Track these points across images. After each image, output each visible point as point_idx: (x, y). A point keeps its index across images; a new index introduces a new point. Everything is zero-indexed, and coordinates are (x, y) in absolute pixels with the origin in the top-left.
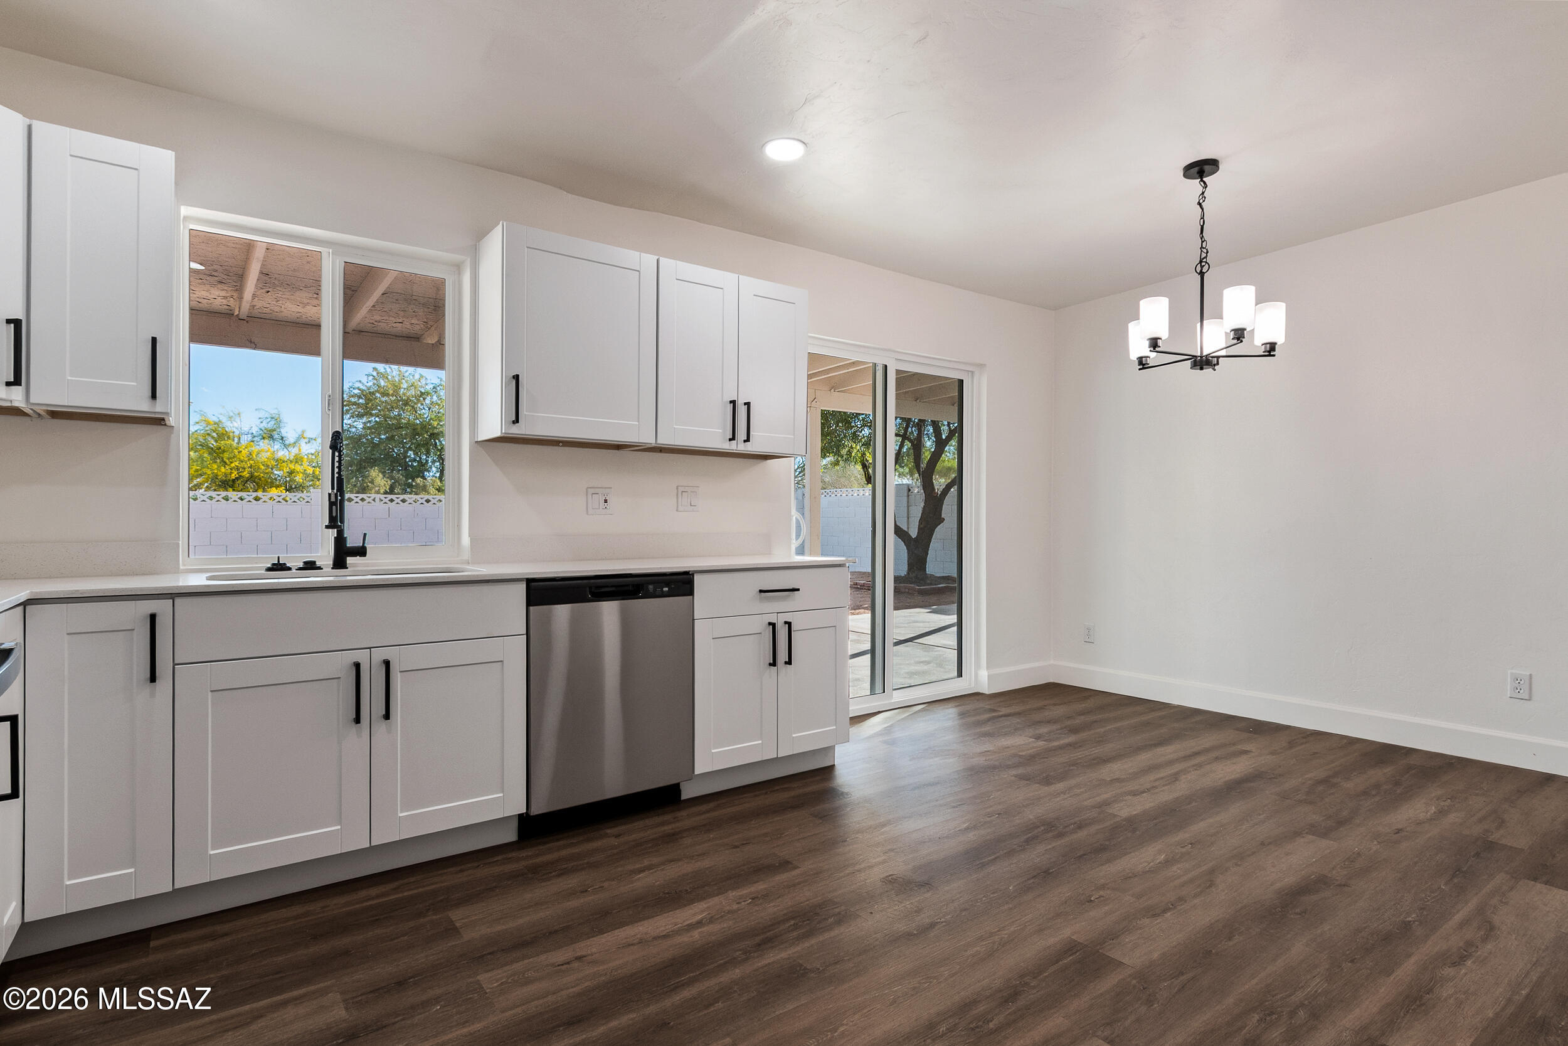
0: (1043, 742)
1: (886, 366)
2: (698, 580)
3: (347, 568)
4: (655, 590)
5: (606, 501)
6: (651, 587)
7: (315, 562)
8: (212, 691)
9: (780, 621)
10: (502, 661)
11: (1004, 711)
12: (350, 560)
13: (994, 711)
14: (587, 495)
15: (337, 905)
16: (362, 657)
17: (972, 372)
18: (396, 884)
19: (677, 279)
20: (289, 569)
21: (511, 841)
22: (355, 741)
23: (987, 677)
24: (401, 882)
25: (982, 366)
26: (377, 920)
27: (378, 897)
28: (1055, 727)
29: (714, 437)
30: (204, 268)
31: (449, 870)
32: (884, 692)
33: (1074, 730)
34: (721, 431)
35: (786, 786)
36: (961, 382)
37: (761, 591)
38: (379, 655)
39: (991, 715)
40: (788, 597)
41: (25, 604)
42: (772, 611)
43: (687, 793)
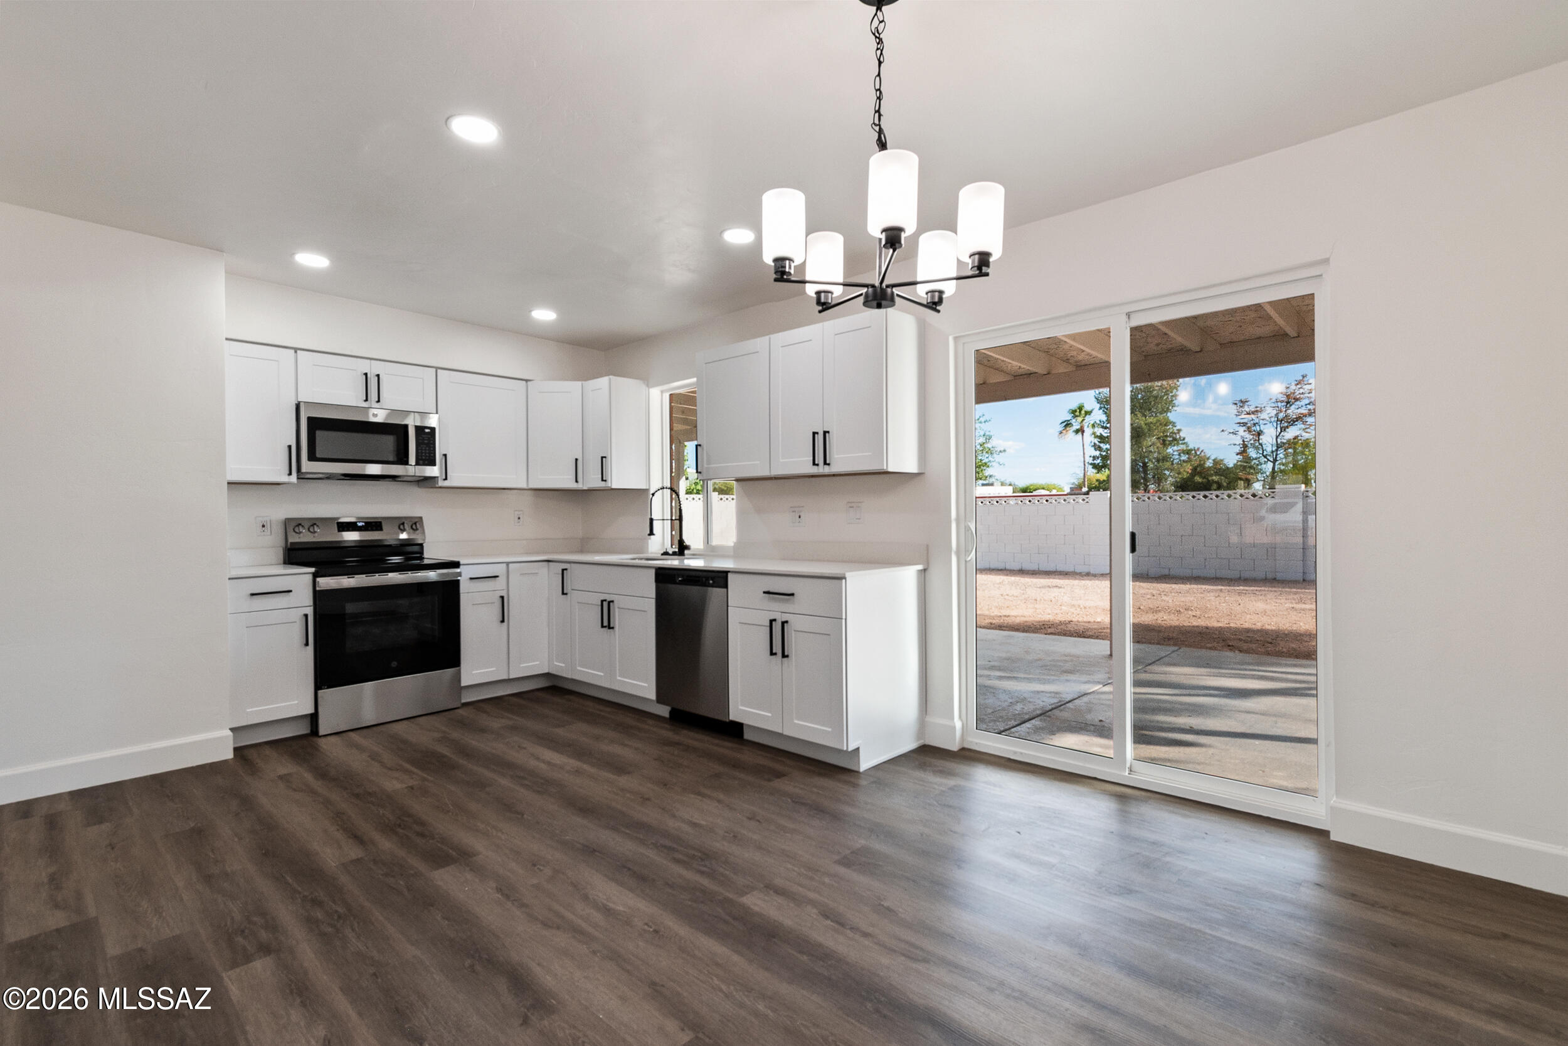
2: (733, 579)
5: (800, 517)
8: (577, 602)
10: (647, 611)
14: (790, 513)
19: (782, 347)
37: (767, 592)
38: (612, 598)
40: (788, 600)
41: (548, 561)
42: (777, 610)
43: (747, 735)
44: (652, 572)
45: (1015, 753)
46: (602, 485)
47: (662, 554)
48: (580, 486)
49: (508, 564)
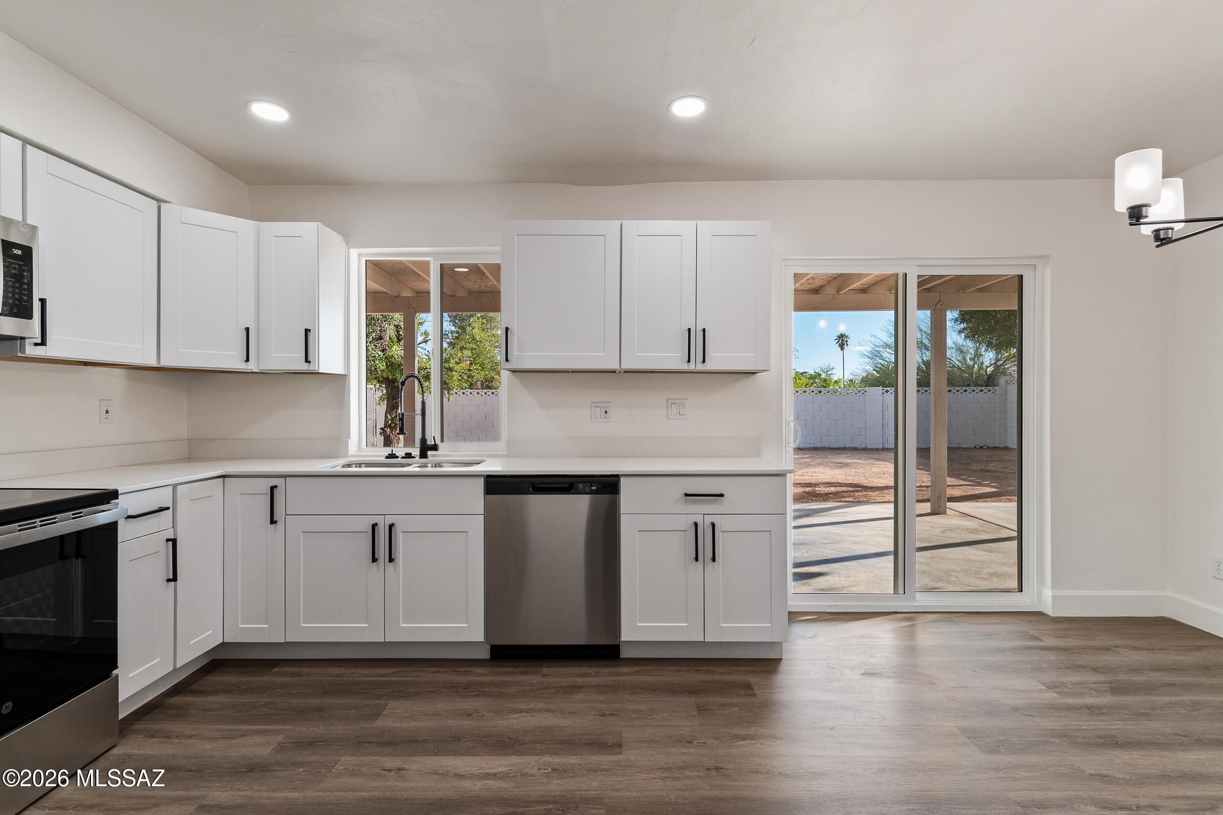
0: (1055, 695)
1: (906, 274)
2: (624, 482)
3: (428, 458)
4: (584, 488)
5: (606, 412)
6: (581, 486)
7: (411, 453)
8: (303, 532)
9: (705, 523)
10: (466, 532)
11: (1049, 641)
12: (429, 453)
13: (1035, 638)
14: (591, 408)
15: (361, 674)
16: (379, 520)
17: (1035, 266)
18: (395, 670)
19: (638, 236)
20: (397, 457)
21: (486, 658)
22: (375, 572)
23: (1051, 597)
24: (399, 669)
25: (1044, 258)
26: (360, 692)
27: (383, 675)
28: (1101, 678)
29: (674, 360)
30: (468, 270)
31: (429, 669)
32: (905, 593)
33: (1118, 689)
34: (680, 355)
35: (711, 668)
36: (1021, 277)
37: (687, 495)
38: (390, 520)
39: (1025, 643)
40: (714, 501)
41: (223, 477)
42: (699, 512)
43: (625, 653)
44: (481, 482)
45: (830, 606)
46: (304, 367)
47: (387, 457)
48: (252, 366)
49: (175, 486)
